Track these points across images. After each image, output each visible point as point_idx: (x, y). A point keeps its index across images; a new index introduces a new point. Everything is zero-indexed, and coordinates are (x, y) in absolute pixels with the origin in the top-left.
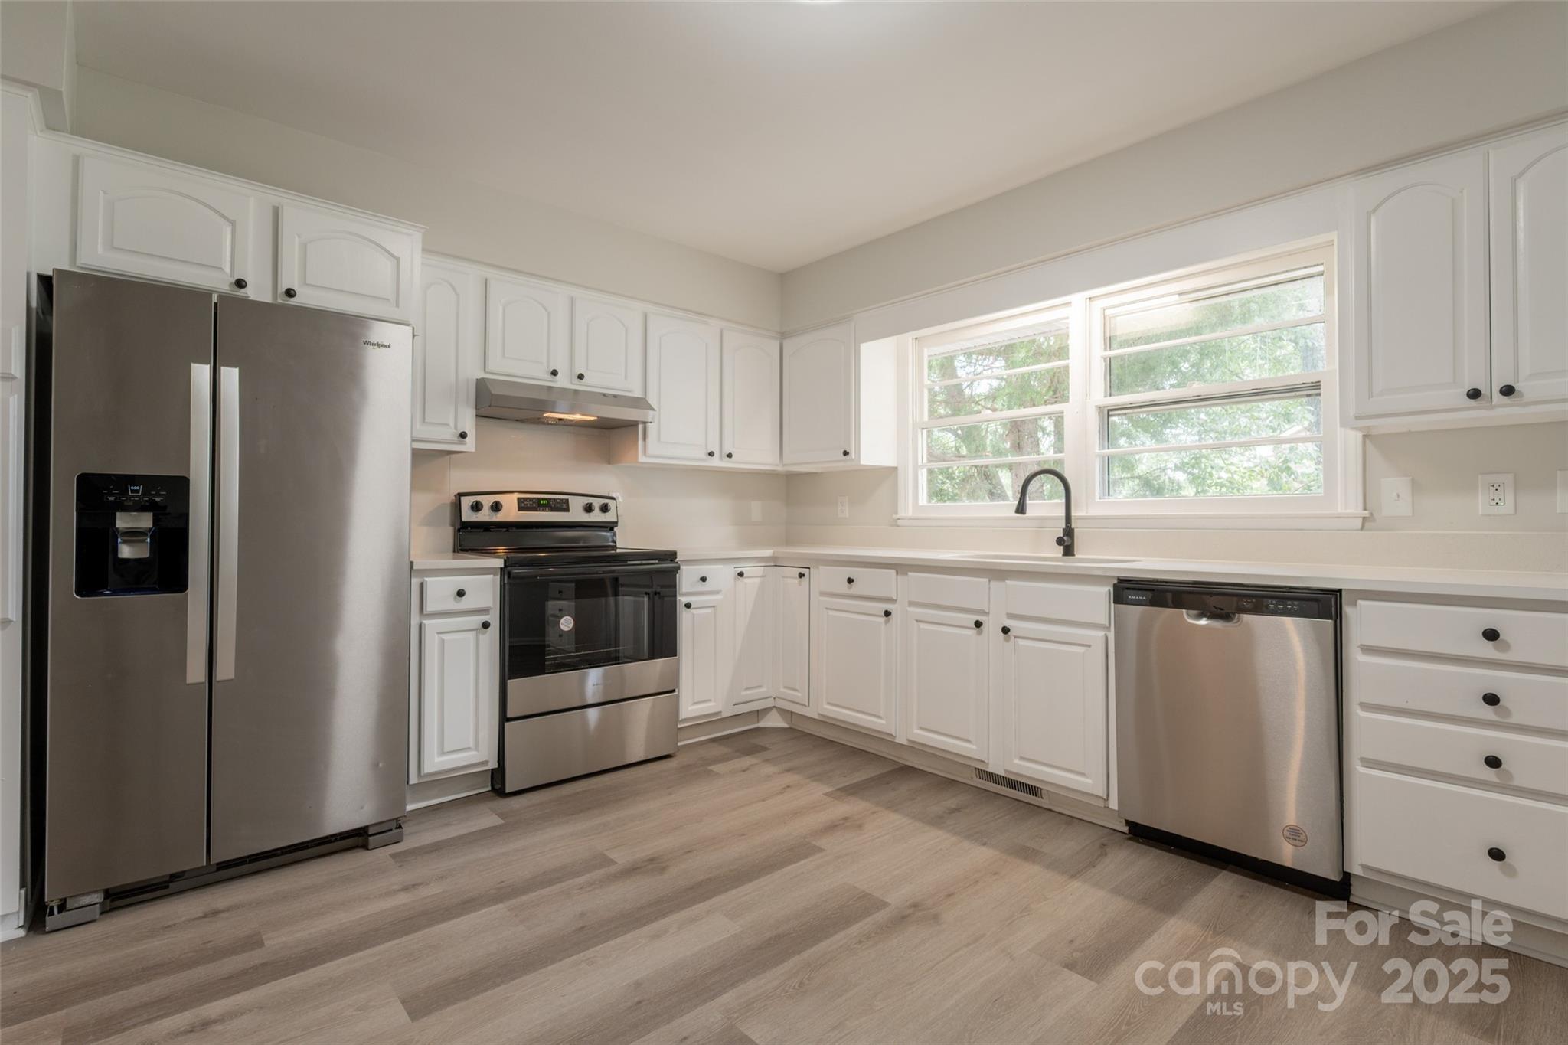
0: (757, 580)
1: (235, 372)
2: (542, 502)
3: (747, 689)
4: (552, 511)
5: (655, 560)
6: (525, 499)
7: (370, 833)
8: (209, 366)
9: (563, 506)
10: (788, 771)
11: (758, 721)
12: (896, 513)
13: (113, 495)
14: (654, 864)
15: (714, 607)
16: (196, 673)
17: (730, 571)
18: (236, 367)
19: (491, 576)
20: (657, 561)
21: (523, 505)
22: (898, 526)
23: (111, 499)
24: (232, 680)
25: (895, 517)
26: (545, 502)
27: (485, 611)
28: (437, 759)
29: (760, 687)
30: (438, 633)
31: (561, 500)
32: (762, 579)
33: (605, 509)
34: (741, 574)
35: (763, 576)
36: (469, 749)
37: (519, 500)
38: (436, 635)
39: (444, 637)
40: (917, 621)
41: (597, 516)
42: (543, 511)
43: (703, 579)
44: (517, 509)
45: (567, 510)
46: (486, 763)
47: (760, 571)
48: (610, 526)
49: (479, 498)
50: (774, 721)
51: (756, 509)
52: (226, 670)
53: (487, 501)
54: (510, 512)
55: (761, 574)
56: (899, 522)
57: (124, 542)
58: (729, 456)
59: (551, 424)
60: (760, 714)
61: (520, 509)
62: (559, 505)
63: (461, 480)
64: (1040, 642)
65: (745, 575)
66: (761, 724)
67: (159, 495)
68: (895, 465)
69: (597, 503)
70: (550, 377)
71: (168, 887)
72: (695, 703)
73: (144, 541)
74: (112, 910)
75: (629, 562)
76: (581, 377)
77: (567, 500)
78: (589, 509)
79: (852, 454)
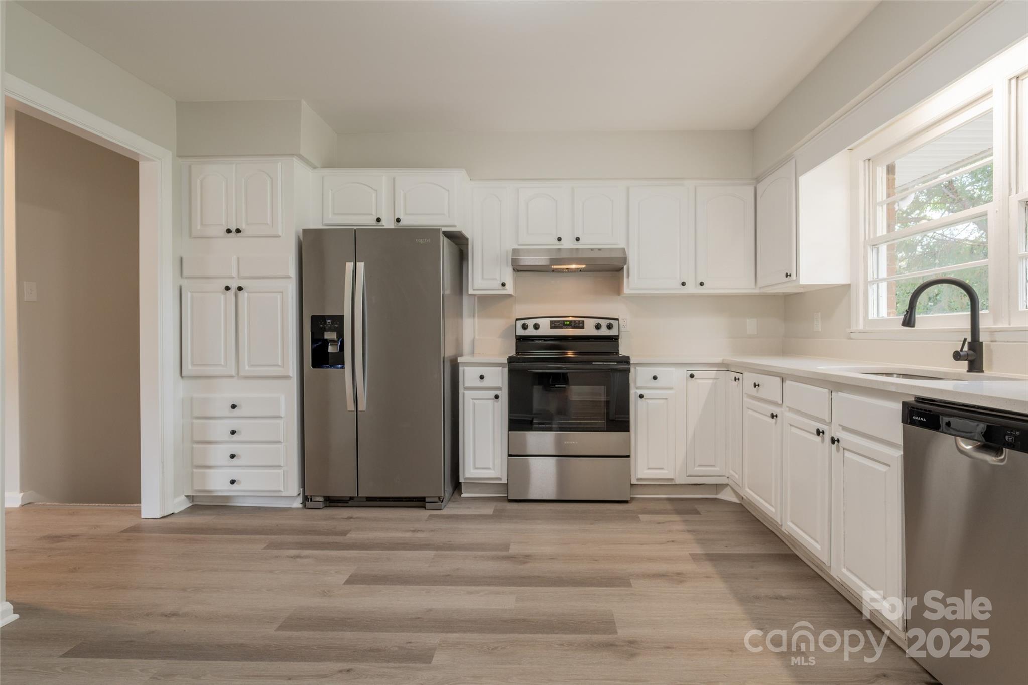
0: (711, 381)
1: (363, 264)
2: (566, 323)
3: (700, 466)
4: (572, 328)
5: (615, 362)
6: (555, 321)
7: (427, 501)
8: (353, 263)
9: (580, 325)
10: (689, 531)
11: (717, 494)
12: (850, 328)
13: (322, 324)
14: (526, 558)
15: (666, 399)
16: (351, 406)
17: (683, 373)
18: (362, 262)
19: (501, 368)
20: (616, 363)
21: (554, 325)
22: (852, 339)
23: (321, 326)
24: (364, 411)
25: (849, 330)
26: (568, 323)
27: (499, 389)
28: (473, 471)
29: (713, 466)
30: (473, 399)
31: (579, 321)
32: (715, 381)
33: (610, 327)
34: (692, 376)
35: (715, 379)
36: (489, 468)
37: (551, 322)
38: (471, 400)
39: (475, 401)
40: (791, 425)
41: (604, 332)
42: (566, 328)
43: (655, 378)
44: (549, 326)
45: (583, 327)
46: (500, 479)
47: (713, 374)
48: (615, 339)
49: (526, 321)
50: (727, 496)
51: (751, 325)
52: (362, 406)
53: (530, 323)
54: (545, 329)
55: (713, 377)
56: (852, 335)
57: (331, 345)
58: (702, 284)
59: (565, 272)
60: (718, 487)
61: (552, 327)
62: (577, 325)
63: (521, 310)
64: (858, 456)
65: (695, 377)
66: (719, 496)
67: (336, 324)
68: (849, 283)
69: (604, 323)
70: (557, 242)
71: (348, 503)
72: (649, 469)
73: (337, 345)
74: (330, 506)
75: (593, 363)
76: (578, 239)
77: (583, 321)
78: (598, 327)
79: (793, 277)
